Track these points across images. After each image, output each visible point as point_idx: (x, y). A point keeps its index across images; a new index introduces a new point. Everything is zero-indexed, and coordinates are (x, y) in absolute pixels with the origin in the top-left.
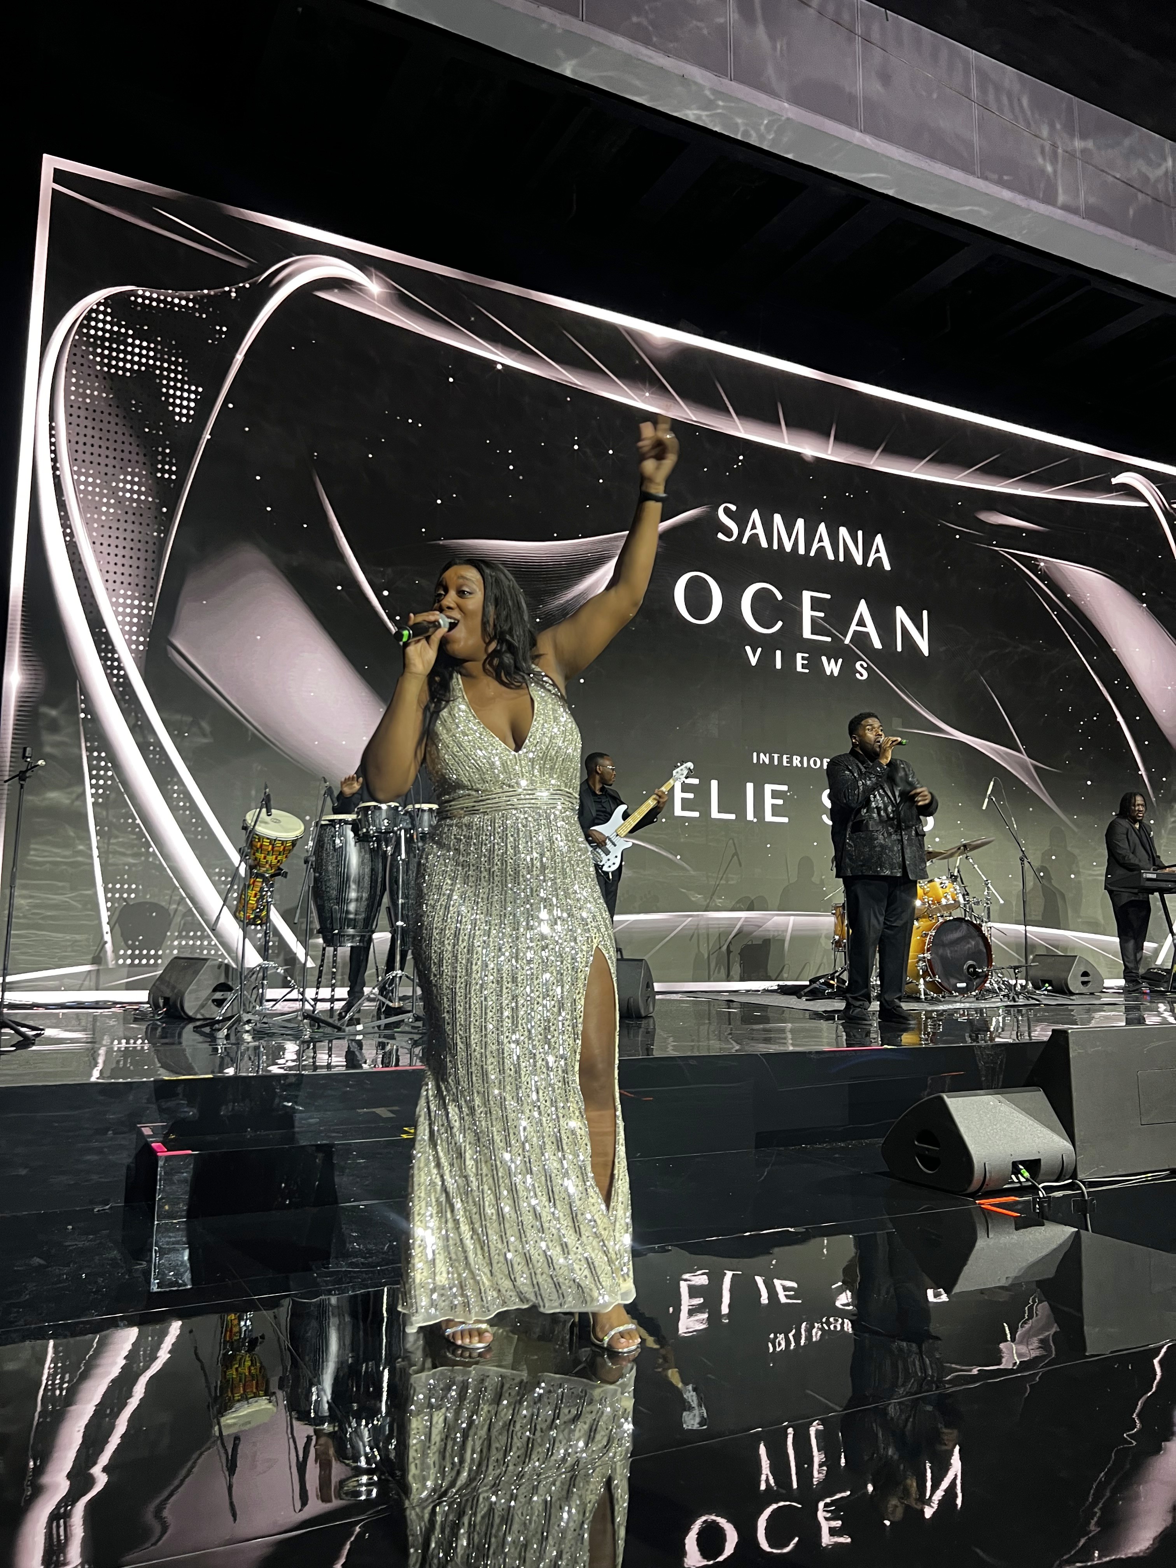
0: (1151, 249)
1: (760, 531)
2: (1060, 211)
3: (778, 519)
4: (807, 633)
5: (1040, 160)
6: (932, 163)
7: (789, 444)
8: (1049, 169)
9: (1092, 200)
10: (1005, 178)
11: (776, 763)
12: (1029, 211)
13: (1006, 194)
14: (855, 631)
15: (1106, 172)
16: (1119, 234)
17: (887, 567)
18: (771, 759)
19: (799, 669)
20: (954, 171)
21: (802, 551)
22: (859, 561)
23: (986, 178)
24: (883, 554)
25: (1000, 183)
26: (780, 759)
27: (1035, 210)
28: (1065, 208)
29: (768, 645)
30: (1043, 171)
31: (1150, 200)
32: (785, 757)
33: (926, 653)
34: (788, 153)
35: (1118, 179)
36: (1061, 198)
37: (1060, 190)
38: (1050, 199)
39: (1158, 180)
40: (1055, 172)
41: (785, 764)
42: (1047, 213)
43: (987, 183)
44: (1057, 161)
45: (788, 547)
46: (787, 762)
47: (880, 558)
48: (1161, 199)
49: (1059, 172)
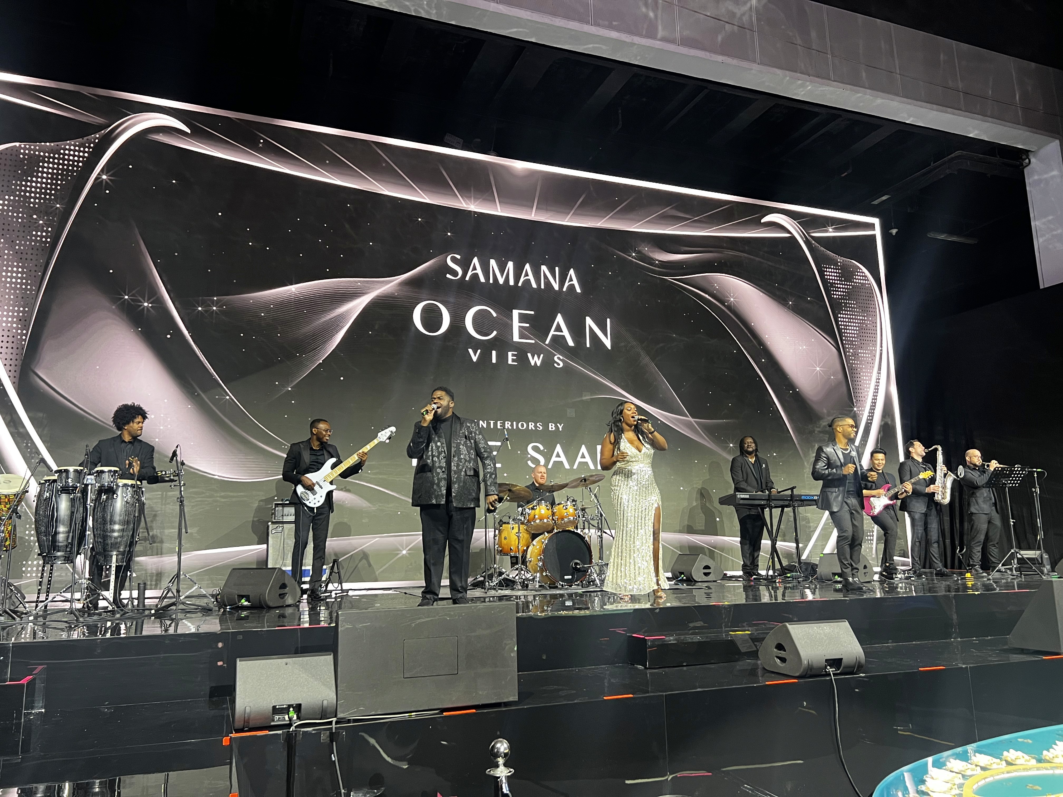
0: (735, 62)
1: (479, 271)
2: (658, 42)
3: (493, 262)
4: (516, 338)
5: (644, 10)
6: (554, 19)
7: (501, 212)
8: (651, 14)
9: (686, 33)
10: (614, 23)
11: (492, 427)
12: (633, 44)
13: (614, 35)
14: (553, 335)
15: (698, 13)
16: (708, 54)
17: (578, 290)
18: (489, 424)
19: (510, 362)
20: (571, 23)
21: (512, 283)
22: (556, 287)
23: (599, 25)
24: (575, 282)
25: (610, 27)
26: (495, 424)
27: (637, 43)
28: (663, 39)
29: (486, 347)
30: (646, 16)
31: (736, 28)
32: (499, 422)
33: (610, 348)
34: (451, 21)
35: (708, 16)
36: (660, 34)
37: (660, 28)
38: (652, 35)
39: (743, 14)
40: (656, 16)
41: (499, 427)
42: (648, 45)
43: (598, 28)
44: (657, 8)
45: (501, 281)
46: (501, 426)
47: (573, 284)
48: (746, 27)
49: (659, 16)
